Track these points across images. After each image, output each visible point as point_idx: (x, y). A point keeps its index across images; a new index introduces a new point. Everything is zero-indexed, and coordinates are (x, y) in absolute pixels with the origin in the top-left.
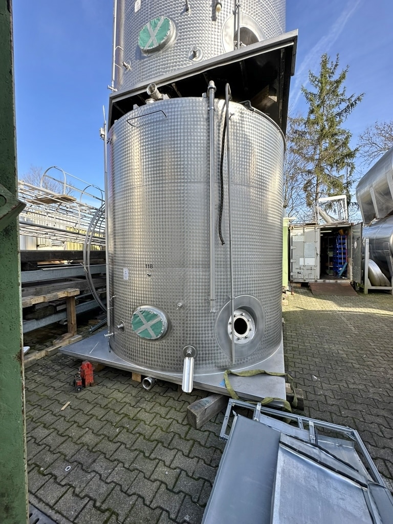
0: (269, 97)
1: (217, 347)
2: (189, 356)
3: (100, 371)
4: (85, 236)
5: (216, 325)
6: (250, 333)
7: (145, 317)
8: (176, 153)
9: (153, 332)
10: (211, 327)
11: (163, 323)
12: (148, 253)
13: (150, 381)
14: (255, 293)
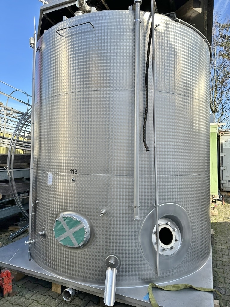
0: (194, 9)
1: (141, 257)
2: (112, 266)
3: (19, 281)
4: (10, 140)
5: (140, 234)
6: (176, 243)
7: (68, 223)
8: (102, 62)
9: (75, 239)
10: (135, 235)
11: (86, 230)
12: (74, 158)
13: (71, 292)
14: (180, 202)
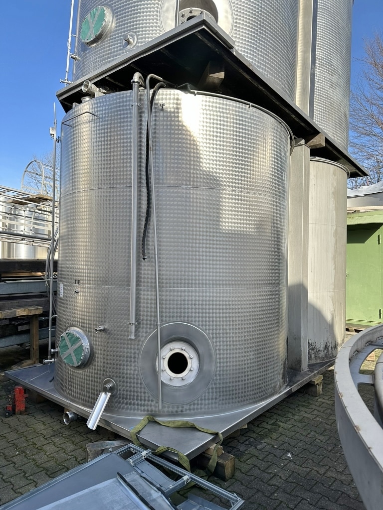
0: (210, 75)
1: (141, 384)
2: (105, 390)
5: (140, 356)
7: (70, 339)
9: (75, 358)
10: (134, 358)
11: (84, 348)
13: (70, 416)
